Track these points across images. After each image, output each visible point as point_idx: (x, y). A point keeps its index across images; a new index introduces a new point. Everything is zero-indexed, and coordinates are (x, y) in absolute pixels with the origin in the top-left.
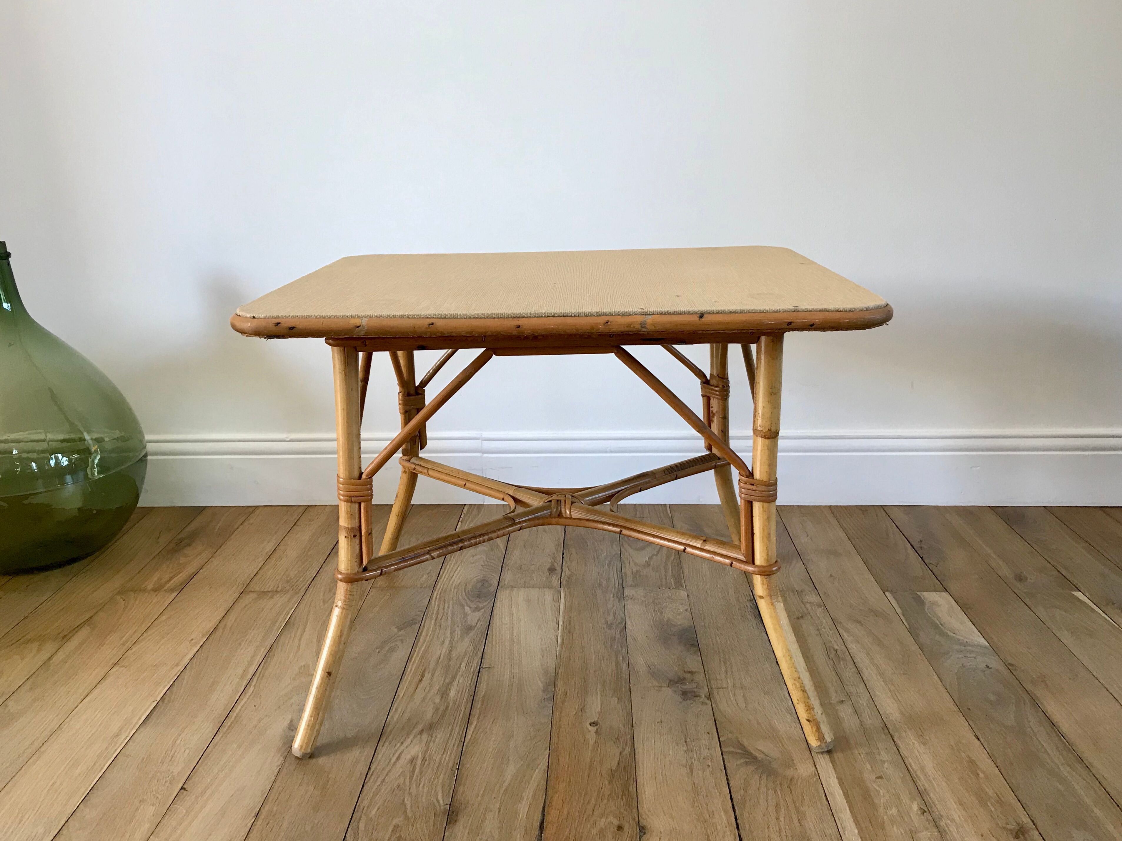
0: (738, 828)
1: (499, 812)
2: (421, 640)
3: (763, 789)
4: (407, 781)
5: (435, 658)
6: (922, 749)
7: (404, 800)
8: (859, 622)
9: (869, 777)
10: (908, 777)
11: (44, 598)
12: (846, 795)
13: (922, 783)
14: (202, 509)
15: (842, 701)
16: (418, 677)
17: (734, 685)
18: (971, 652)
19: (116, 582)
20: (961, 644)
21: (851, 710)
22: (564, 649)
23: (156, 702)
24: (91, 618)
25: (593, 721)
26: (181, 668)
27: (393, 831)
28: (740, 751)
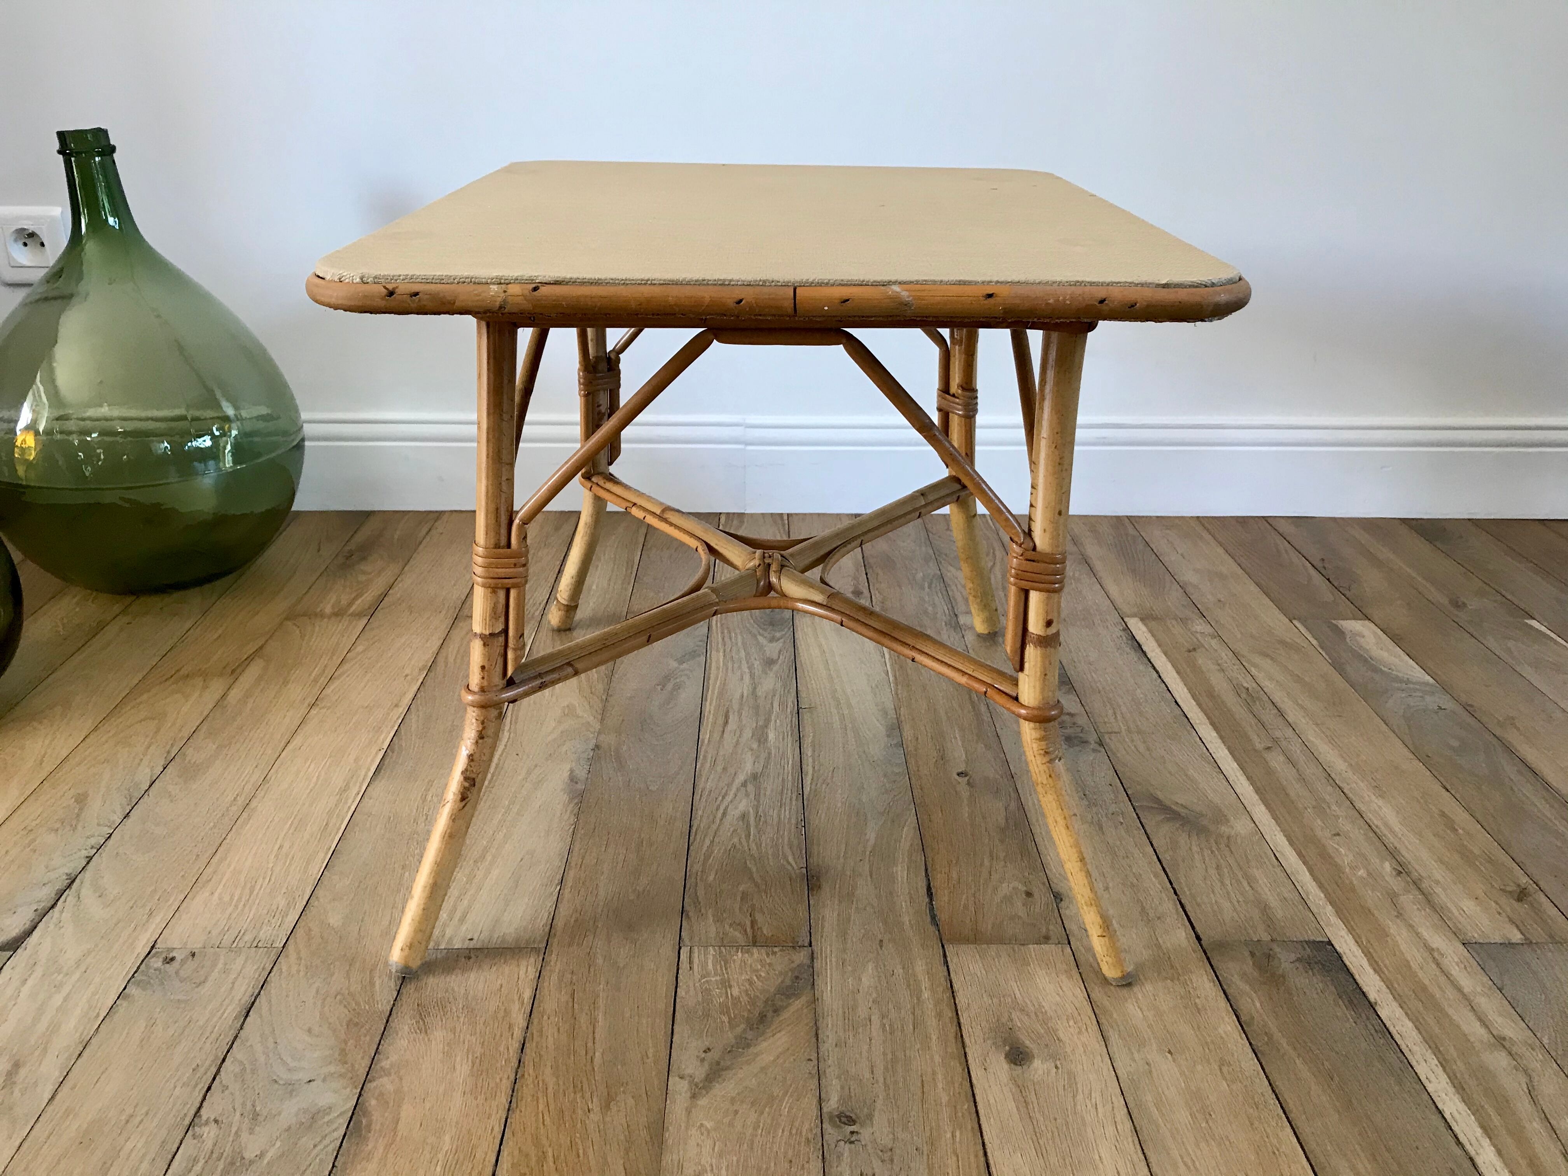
0: (1175, 893)
1: (871, 876)
2: (712, 676)
3: (1195, 848)
4: (744, 841)
5: (737, 696)
6: (1380, 802)
7: (746, 863)
8: (1267, 656)
9: (1323, 834)
10: (1372, 835)
11: (188, 625)
12: (1300, 855)
13: (1390, 839)
14: (366, 515)
15: (1269, 748)
16: (721, 721)
17: (1129, 730)
18: (1416, 690)
19: (280, 606)
20: (1401, 681)
21: (1282, 758)
22: (899, 687)
23: (383, 752)
24: (261, 648)
25: (960, 771)
26: (402, 709)
27: (742, 899)
28: (1156, 806)
